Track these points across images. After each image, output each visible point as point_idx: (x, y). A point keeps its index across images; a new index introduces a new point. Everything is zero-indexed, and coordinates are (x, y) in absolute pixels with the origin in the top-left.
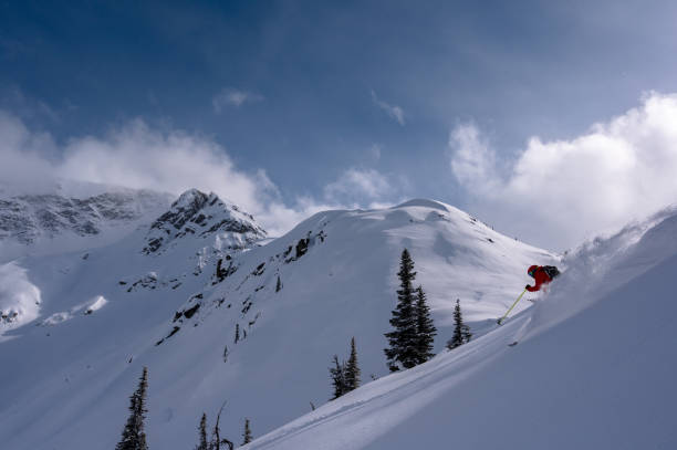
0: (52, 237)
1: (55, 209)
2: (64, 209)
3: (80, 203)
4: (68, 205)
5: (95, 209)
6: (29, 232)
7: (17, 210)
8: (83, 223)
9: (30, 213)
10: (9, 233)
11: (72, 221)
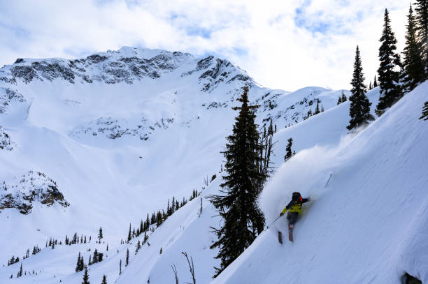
0: (140, 80)
1: (138, 65)
2: (141, 65)
3: (148, 61)
4: (142, 62)
5: (156, 64)
6: (130, 78)
7: (121, 66)
8: (151, 72)
9: (127, 68)
10: (121, 79)
11: (146, 71)
